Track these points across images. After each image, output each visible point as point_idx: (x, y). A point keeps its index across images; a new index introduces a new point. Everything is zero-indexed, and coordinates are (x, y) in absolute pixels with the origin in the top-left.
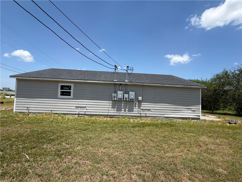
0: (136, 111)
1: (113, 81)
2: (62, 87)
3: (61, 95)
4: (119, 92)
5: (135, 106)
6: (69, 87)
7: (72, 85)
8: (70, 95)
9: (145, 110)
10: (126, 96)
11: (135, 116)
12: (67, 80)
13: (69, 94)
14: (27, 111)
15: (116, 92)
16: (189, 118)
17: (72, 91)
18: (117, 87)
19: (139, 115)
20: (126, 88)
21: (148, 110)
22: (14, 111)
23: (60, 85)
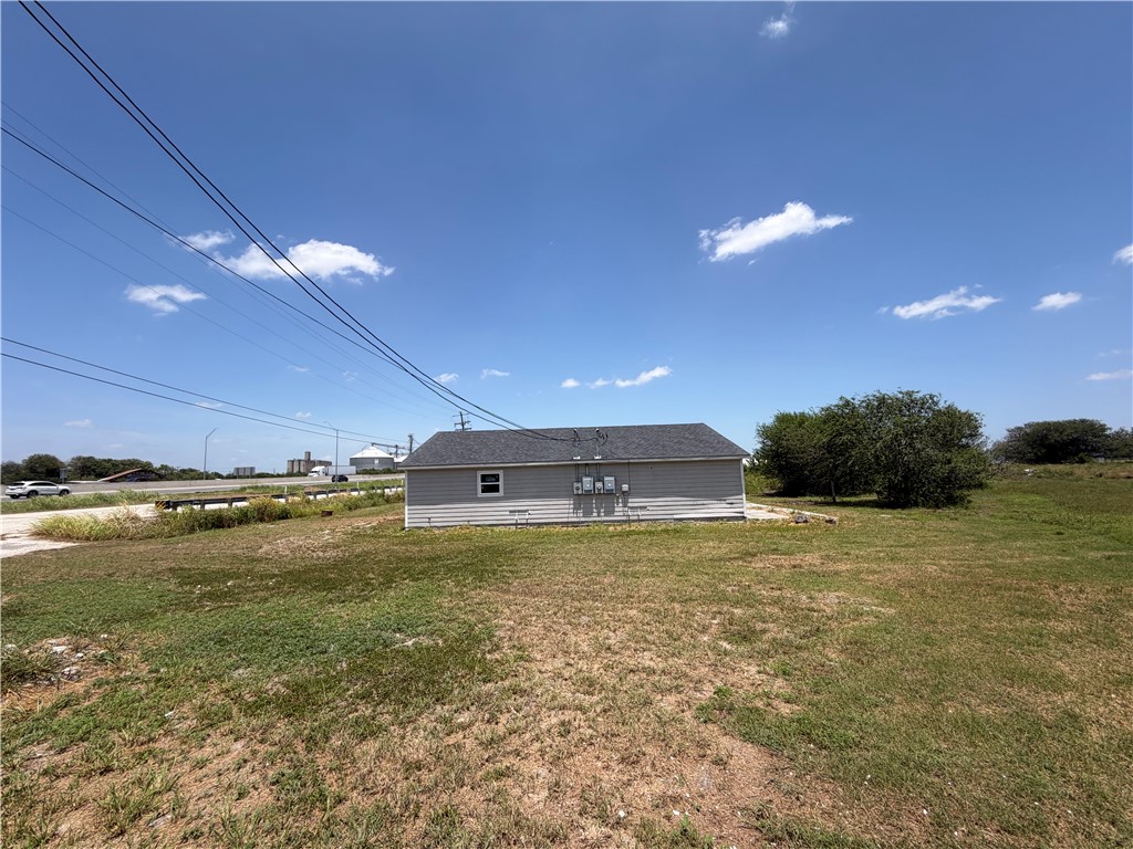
0: (619, 512)
1: (572, 460)
2: (484, 478)
3: (483, 491)
4: (585, 479)
5: (618, 503)
6: (496, 478)
7: (501, 473)
8: (498, 491)
9: (637, 507)
10: (599, 485)
11: (619, 521)
12: (493, 464)
13: (496, 489)
14: (428, 525)
15: (579, 480)
16: (722, 518)
17: (501, 483)
18: (582, 470)
19: (624, 518)
20: (597, 470)
21: (641, 507)
22: (406, 525)
23: (480, 474)
